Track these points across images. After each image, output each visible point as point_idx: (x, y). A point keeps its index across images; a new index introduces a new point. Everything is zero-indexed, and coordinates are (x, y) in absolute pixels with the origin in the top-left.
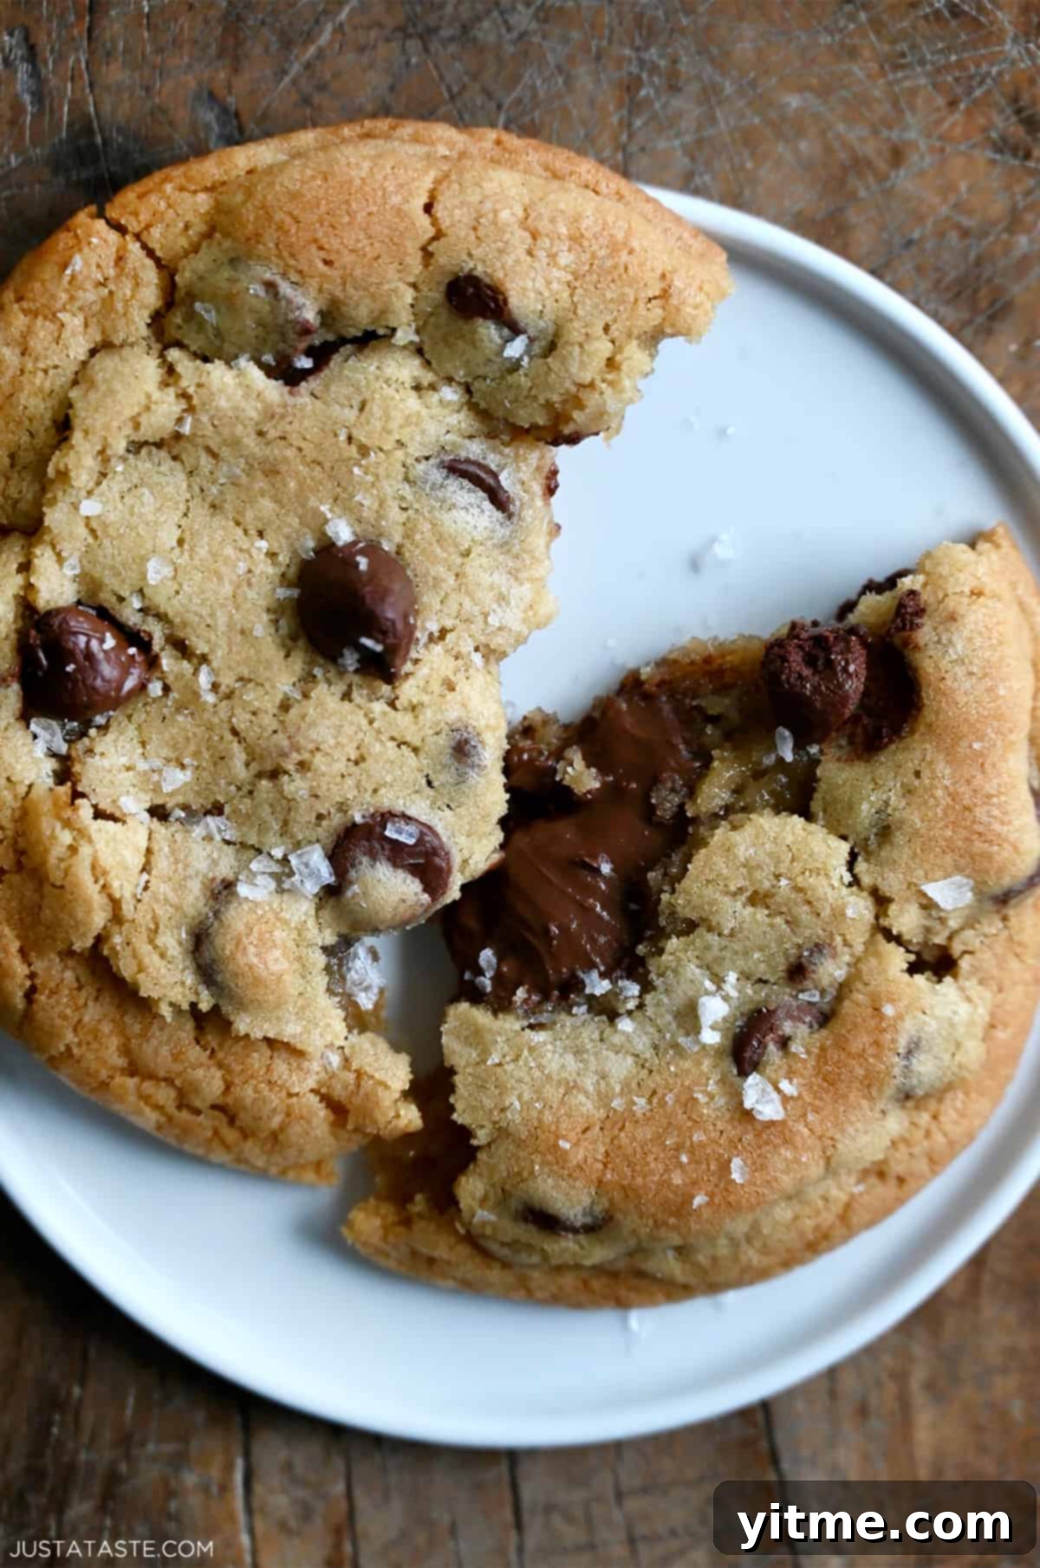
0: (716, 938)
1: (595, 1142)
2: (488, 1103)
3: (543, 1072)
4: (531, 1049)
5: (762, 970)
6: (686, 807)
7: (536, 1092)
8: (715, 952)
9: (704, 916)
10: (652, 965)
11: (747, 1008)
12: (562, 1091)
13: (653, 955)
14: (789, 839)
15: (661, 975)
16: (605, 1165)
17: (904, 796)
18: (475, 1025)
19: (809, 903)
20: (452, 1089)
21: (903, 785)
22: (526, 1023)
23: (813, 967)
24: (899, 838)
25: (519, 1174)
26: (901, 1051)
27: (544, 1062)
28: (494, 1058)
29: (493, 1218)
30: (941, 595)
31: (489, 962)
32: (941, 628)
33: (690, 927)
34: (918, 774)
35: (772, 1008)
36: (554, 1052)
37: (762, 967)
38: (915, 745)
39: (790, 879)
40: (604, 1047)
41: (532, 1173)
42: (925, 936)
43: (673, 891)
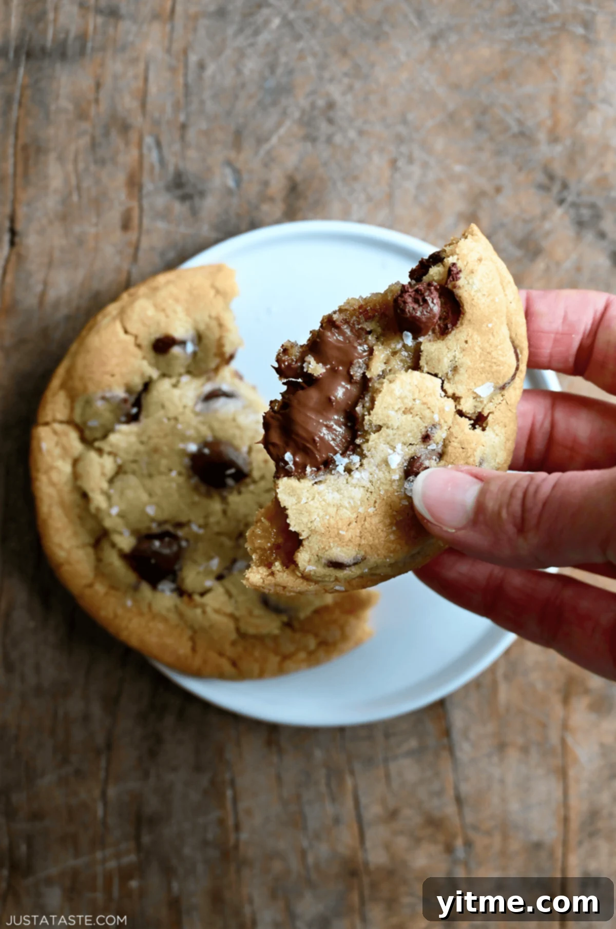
0: (391, 431)
1: (354, 529)
2: (305, 520)
3: (326, 502)
4: (319, 493)
5: (412, 440)
6: (367, 374)
7: (324, 511)
8: (392, 437)
9: (385, 423)
10: (365, 447)
11: (407, 457)
12: (335, 509)
13: (364, 443)
14: (416, 383)
15: (369, 451)
16: (361, 537)
17: (461, 352)
18: (292, 487)
19: (429, 408)
20: (287, 516)
21: (460, 348)
22: (313, 482)
23: (433, 435)
24: (462, 371)
25: (324, 548)
26: (477, 464)
27: (325, 498)
28: (304, 500)
29: (314, 568)
30: (465, 263)
31: (289, 457)
32: (468, 278)
33: (379, 428)
34: (466, 342)
35: (419, 456)
36: (329, 493)
37: (411, 439)
38: (464, 330)
39: (419, 400)
40: (349, 486)
41: (330, 547)
42: (475, 410)
43: (369, 414)
